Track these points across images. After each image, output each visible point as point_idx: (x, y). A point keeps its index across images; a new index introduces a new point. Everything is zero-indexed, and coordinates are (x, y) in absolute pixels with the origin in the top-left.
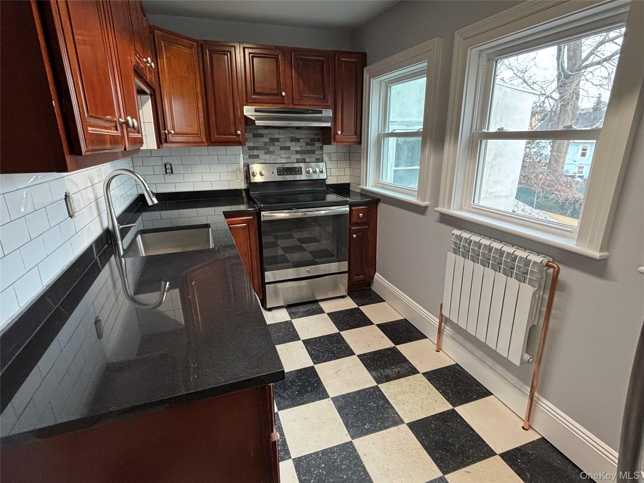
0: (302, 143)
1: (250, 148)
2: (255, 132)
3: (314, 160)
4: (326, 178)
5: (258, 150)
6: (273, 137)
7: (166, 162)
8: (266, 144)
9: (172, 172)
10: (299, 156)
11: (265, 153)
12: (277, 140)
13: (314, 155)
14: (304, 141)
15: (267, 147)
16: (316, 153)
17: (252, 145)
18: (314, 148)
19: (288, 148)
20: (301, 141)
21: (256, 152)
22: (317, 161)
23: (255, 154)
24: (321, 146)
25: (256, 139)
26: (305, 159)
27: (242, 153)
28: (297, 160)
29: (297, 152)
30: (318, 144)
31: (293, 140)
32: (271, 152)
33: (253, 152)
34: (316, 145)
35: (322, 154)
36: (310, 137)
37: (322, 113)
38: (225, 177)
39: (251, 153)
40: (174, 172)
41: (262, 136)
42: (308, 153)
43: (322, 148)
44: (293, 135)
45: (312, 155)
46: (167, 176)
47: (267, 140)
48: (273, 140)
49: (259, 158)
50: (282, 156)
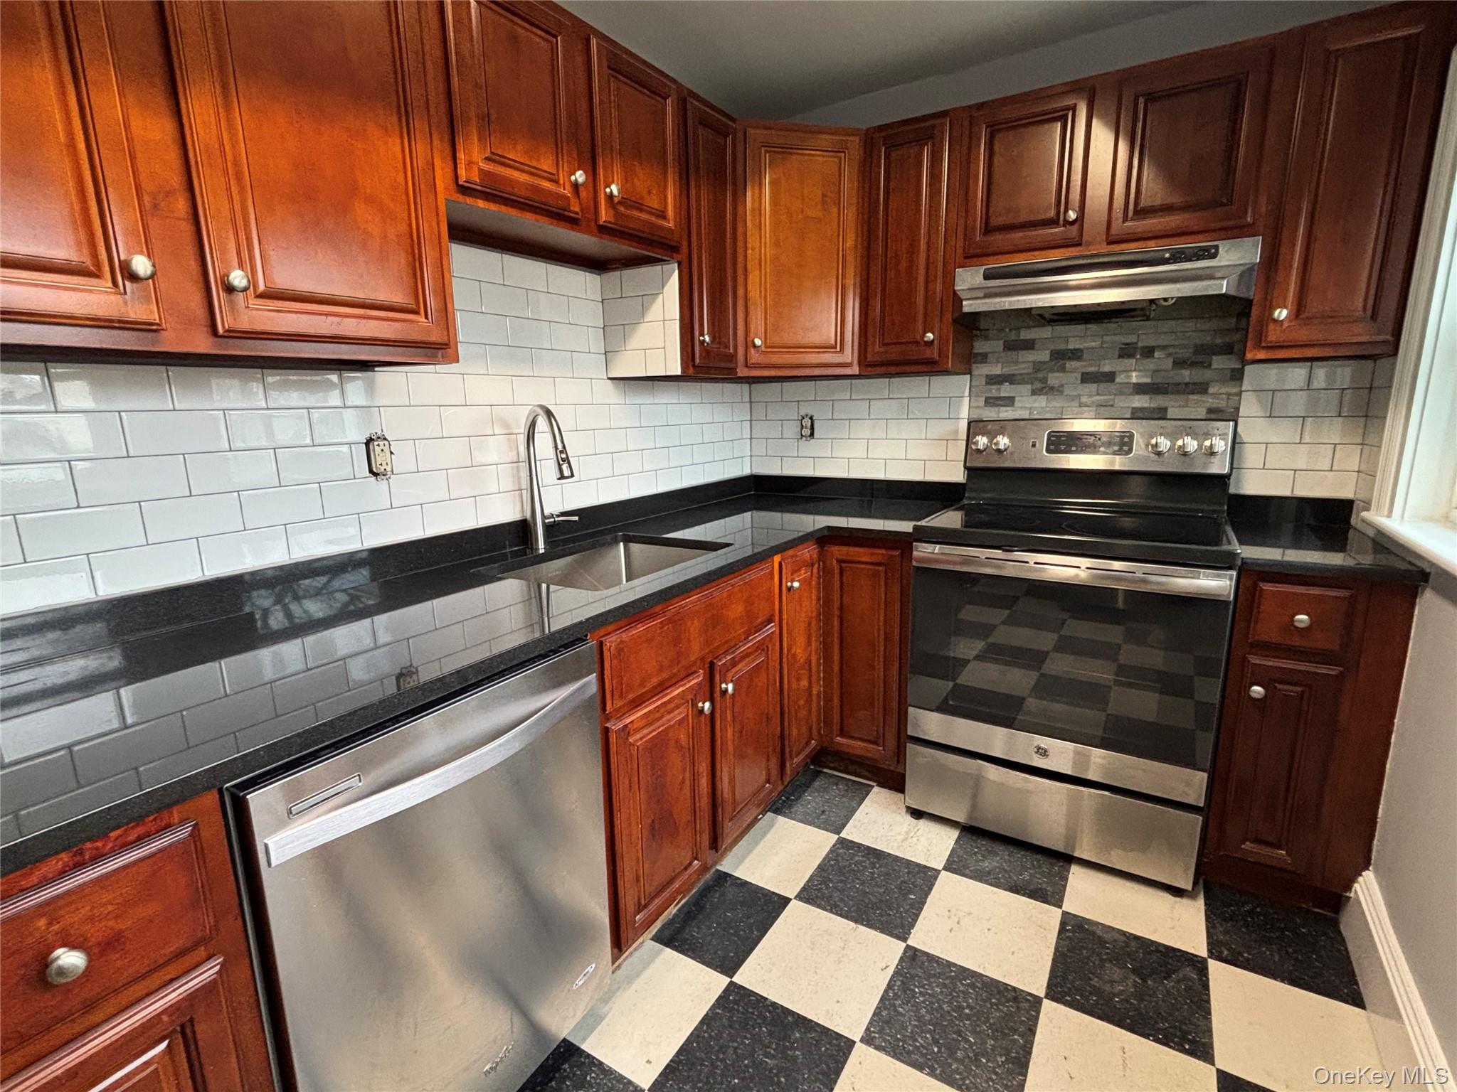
0: (1162, 360)
1: (993, 380)
2: (1013, 336)
3: (1202, 413)
4: (1226, 471)
5: (1012, 383)
6: (1062, 347)
7: (803, 413)
8: (1038, 367)
9: (812, 435)
10: (1140, 402)
11: (1034, 393)
12: (1076, 355)
13: (1205, 398)
14: (1170, 355)
15: (1040, 375)
16: (1211, 390)
17: (997, 370)
18: (1206, 375)
19: (1110, 377)
20: (1157, 354)
21: (1006, 390)
22: (1213, 416)
23: (1003, 394)
24: (1233, 370)
25: (1012, 354)
26: (1165, 410)
27: (967, 393)
28: (1132, 413)
29: (1140, 389)
30: (1219, 362)
31: (1126, 352)
32: (1052, 388)
33: (999, 390)
34: (1214, 366)
35: (1240, 394)
36: (1198, 342)
37: (1214, 256)
38: (919, 450)
39: (994, 391)
40: (815, 436)
41: (1029, 345)
42: (1178, 392)
43: (1237, 376)
44: (1131, 339)
45: (1191, 397)
46: (803, 442)
47: (1044, 356)
48: (1062, 357)
49: (1012, 405)
50: (1084, 399)
